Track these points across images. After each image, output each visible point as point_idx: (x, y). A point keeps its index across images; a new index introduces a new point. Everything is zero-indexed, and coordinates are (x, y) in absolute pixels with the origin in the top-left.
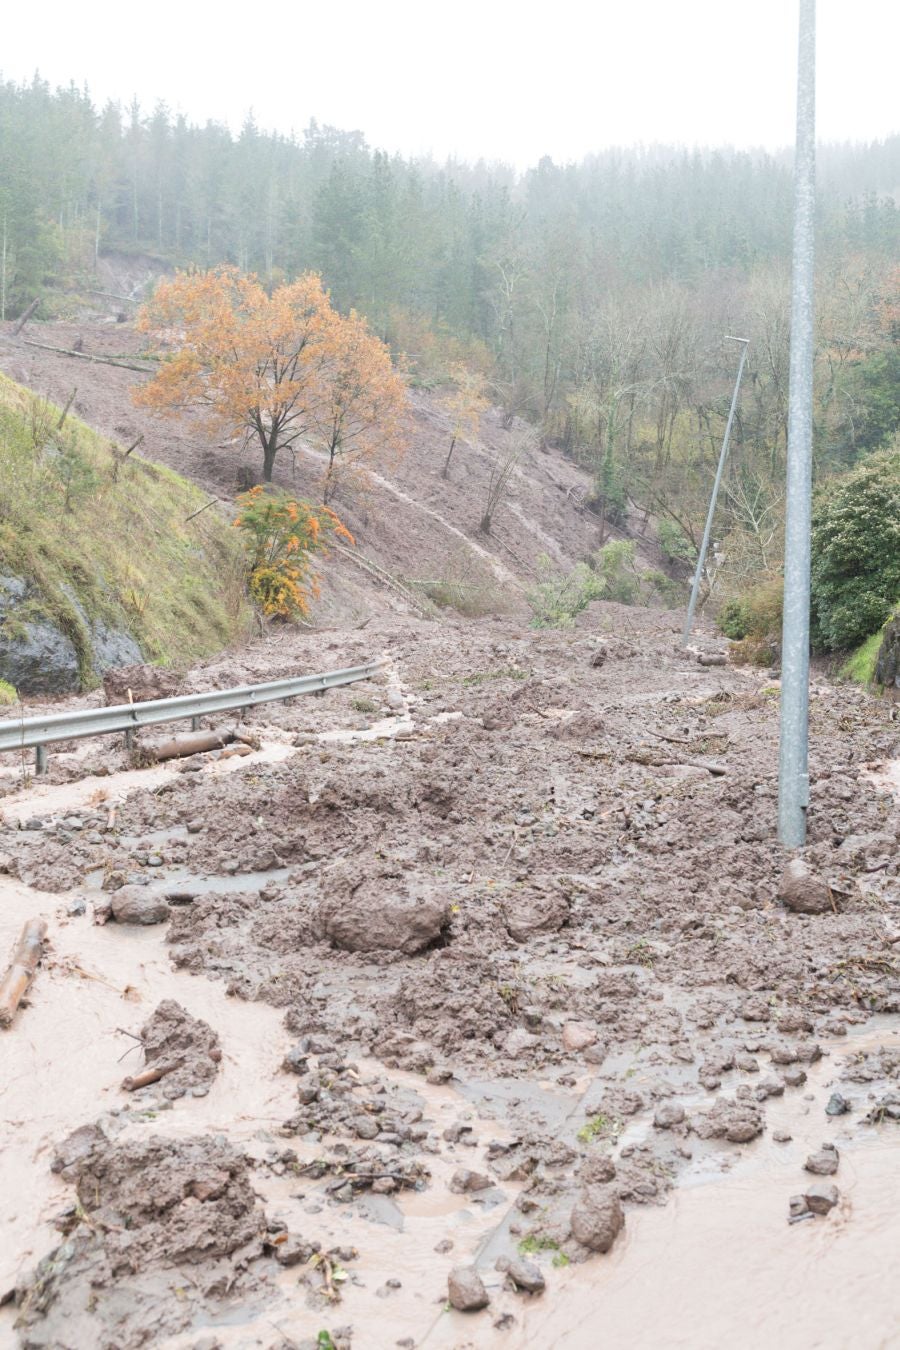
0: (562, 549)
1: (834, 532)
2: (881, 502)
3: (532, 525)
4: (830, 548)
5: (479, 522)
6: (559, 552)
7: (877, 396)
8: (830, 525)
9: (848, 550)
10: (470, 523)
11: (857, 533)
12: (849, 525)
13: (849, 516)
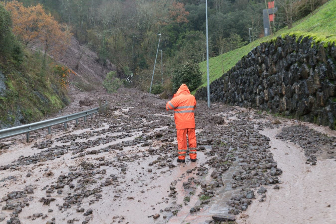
0: (95, 73)
1: (183, 74)
2: (191, 69)
3: (86, 67)
4: (183, 77)
5: (75, 66)
6: (94, 74)
7: (171, 34)
8: (183, 73)
9: (186, 77)
10: (73, 67)
11: (188, 74)
12: (186, 73)
13: (186, 71)
